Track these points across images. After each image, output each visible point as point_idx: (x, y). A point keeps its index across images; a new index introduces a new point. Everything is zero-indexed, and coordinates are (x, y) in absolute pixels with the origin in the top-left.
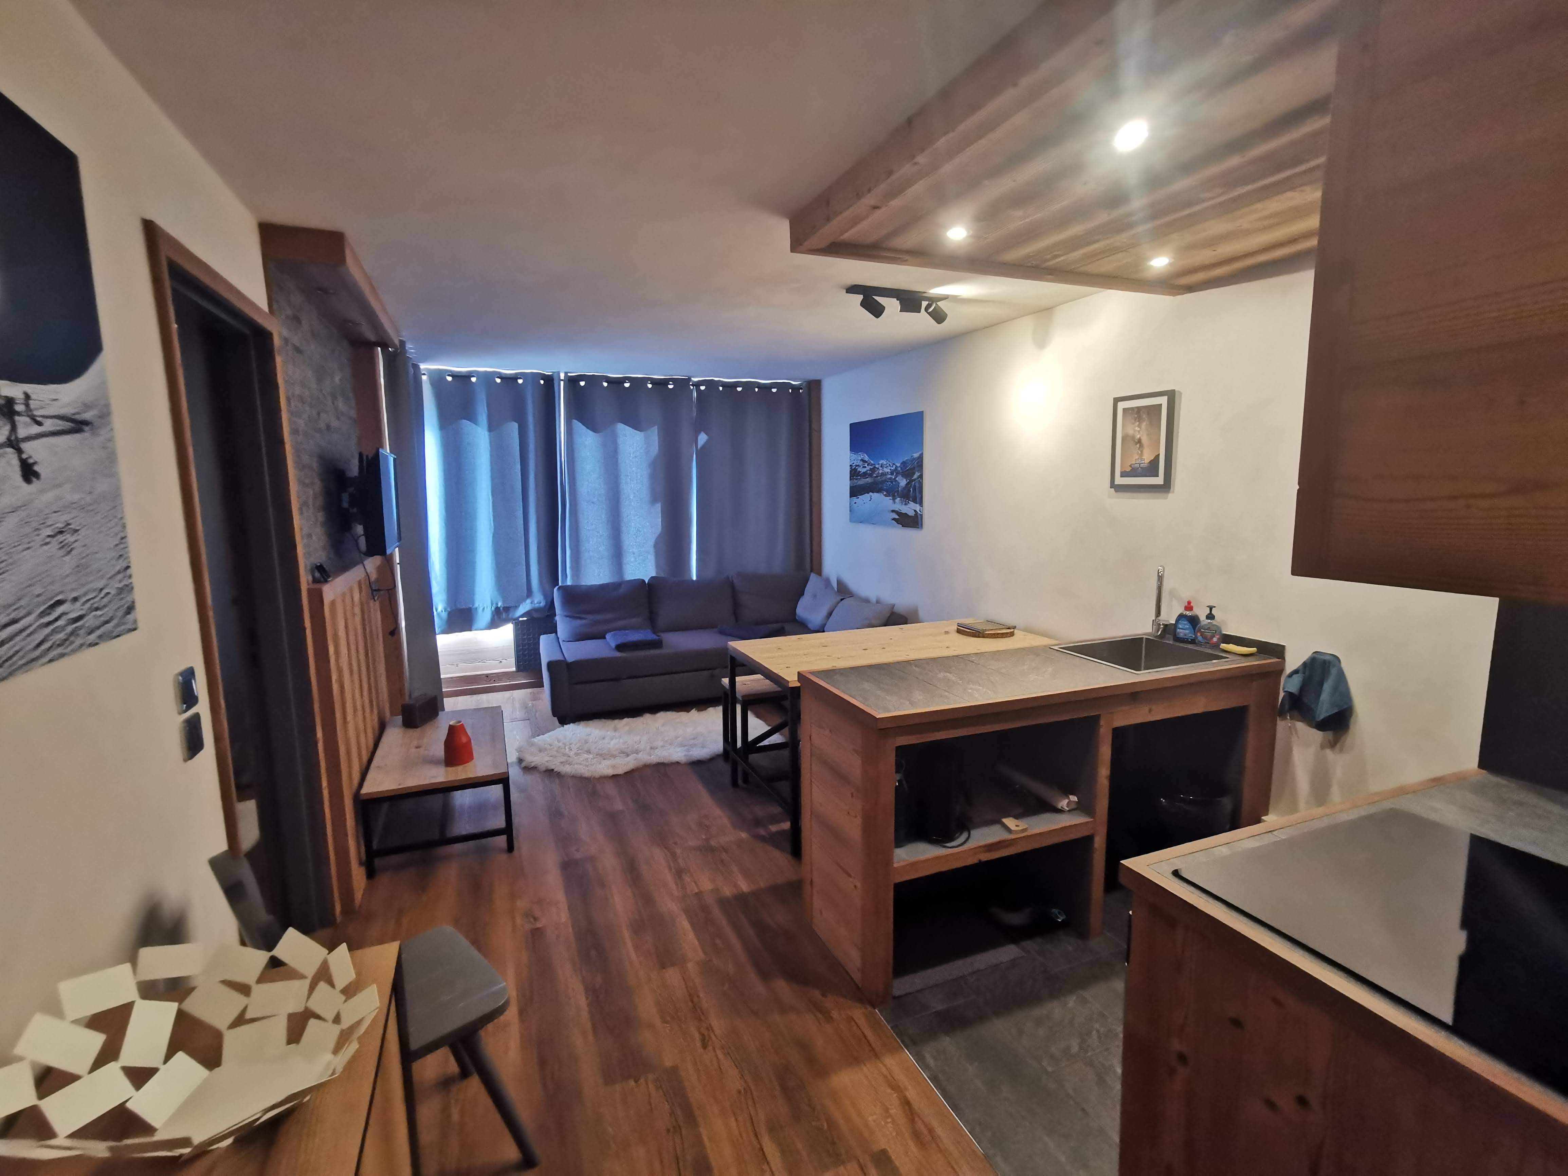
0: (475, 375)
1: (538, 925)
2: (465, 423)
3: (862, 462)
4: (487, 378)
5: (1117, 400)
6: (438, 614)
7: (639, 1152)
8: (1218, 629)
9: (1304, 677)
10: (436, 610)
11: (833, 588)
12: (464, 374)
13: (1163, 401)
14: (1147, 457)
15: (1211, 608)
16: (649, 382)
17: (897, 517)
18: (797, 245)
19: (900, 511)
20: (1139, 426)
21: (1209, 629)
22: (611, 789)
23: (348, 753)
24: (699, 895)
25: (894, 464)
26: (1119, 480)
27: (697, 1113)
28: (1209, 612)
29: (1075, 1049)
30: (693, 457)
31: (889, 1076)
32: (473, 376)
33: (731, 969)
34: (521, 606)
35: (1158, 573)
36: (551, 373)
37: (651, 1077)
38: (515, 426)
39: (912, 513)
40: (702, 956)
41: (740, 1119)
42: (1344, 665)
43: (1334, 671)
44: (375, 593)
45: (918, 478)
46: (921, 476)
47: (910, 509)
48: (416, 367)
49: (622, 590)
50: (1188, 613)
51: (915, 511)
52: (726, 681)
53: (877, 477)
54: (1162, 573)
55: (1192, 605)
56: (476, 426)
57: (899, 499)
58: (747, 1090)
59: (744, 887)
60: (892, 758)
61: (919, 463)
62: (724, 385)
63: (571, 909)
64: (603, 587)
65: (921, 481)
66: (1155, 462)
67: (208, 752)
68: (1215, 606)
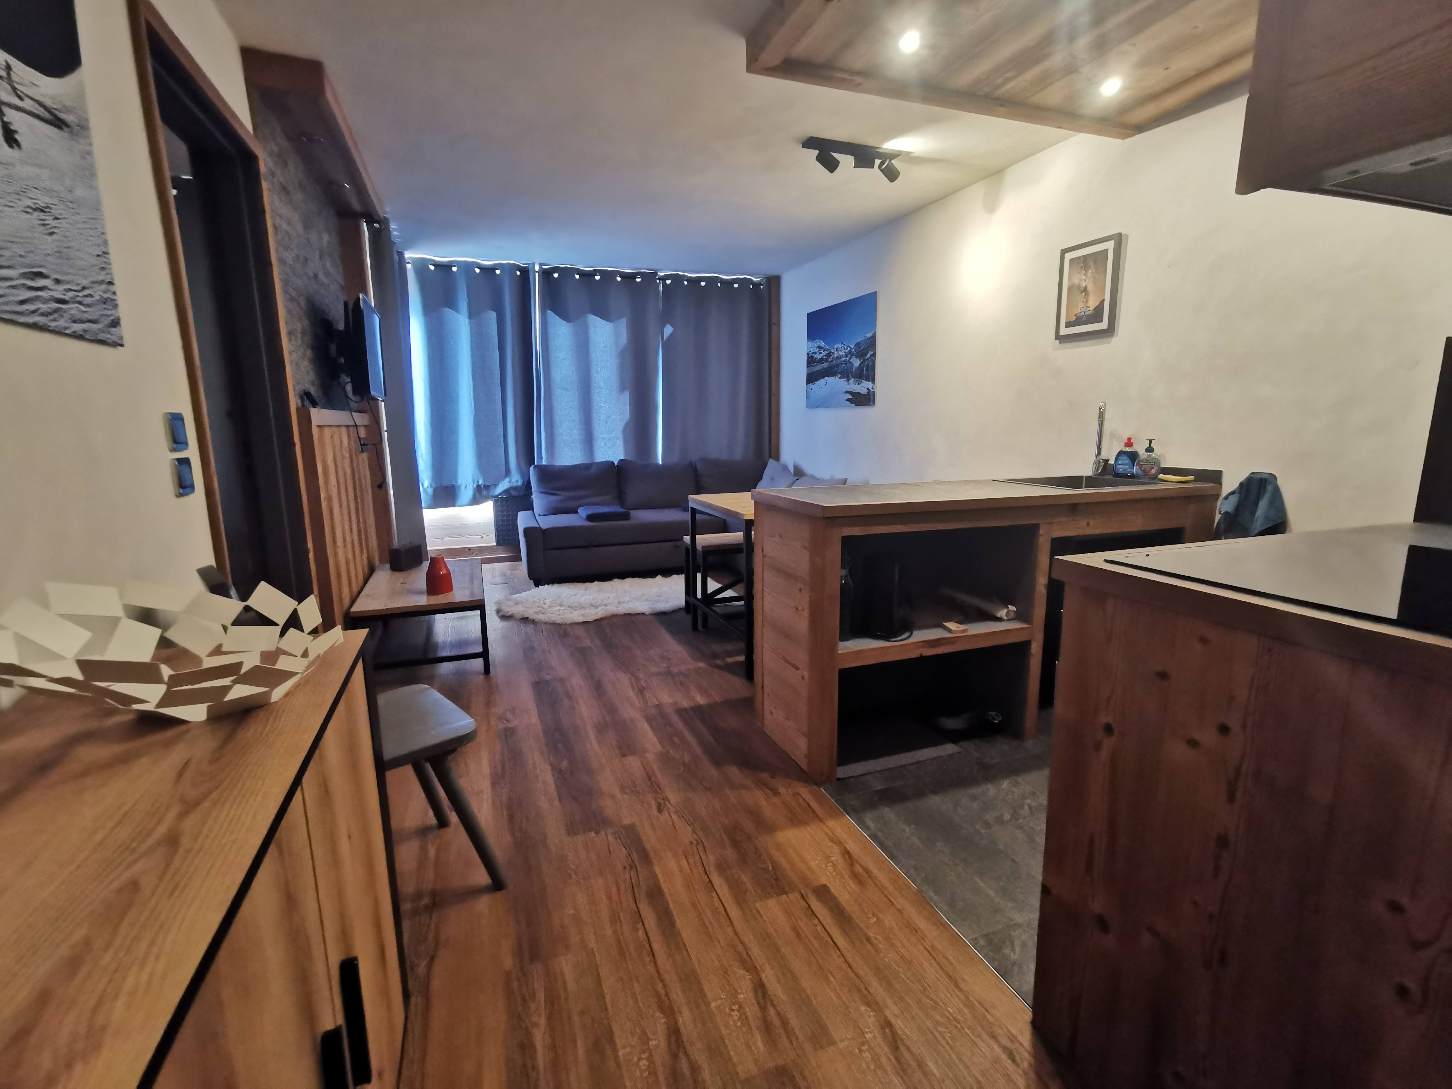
0: (456, 265)
1: (510, 725)
2: (448, 312)
3: (818, 349)
4: (468, 267)
5: (1064, 252)
6: (425, 490)
7: (598, 883)
8: (1156, 462)
9: (1240, 497)
10: (423, 486)
11: (791, 473)
12: (446, 264)
13: (1110, 245)
14: (1093, 304)
15: (1151, 441)
16: (618, 275)
17: (850, 397)
18: (753, 65)
19: (853, 391)
20: (1085, 275)
21: (1147, 461)
22: (580, 631)
23: (339, 576)
24: (658, 706)
25: (849, 346)
26: (1064, 331)
27: (652, 855)
28: (1148, 446)
29: (1007, 817)
30: (659, 346)
31: (831, 834)
32: (454, 266)
33: (687, 758)
34: (500, 484)
35: (1100, 409)
36: (526, 265)
37: (610, 831)
38: (493, 315)
39: (864, 391)
40: (659, 748)
41: (691, 861)
42: (1280, 482)
43: (1269, 488)
44: (363, 446)
45: (870, 357)
46: (874, 355)
47: (862, 388)
48: (401, 254)
49: (593, 470)
50: (1128, 449)
51: (868, 389)
52: (687, 538)
53: (832, 361)
54: (1103, 408)
55: (1132, 441)
56: (458, 314)
57: (853, 379)
58: (699, 842)
59: (701, 700)
60: (838, 548)
61: (871, 343)
62: (689, 280)
63: (541, 715)
64: (574, 467)
65: (874, 359)
66: (1099, 309)
67: (198, 497)
68: (1154, 439)
